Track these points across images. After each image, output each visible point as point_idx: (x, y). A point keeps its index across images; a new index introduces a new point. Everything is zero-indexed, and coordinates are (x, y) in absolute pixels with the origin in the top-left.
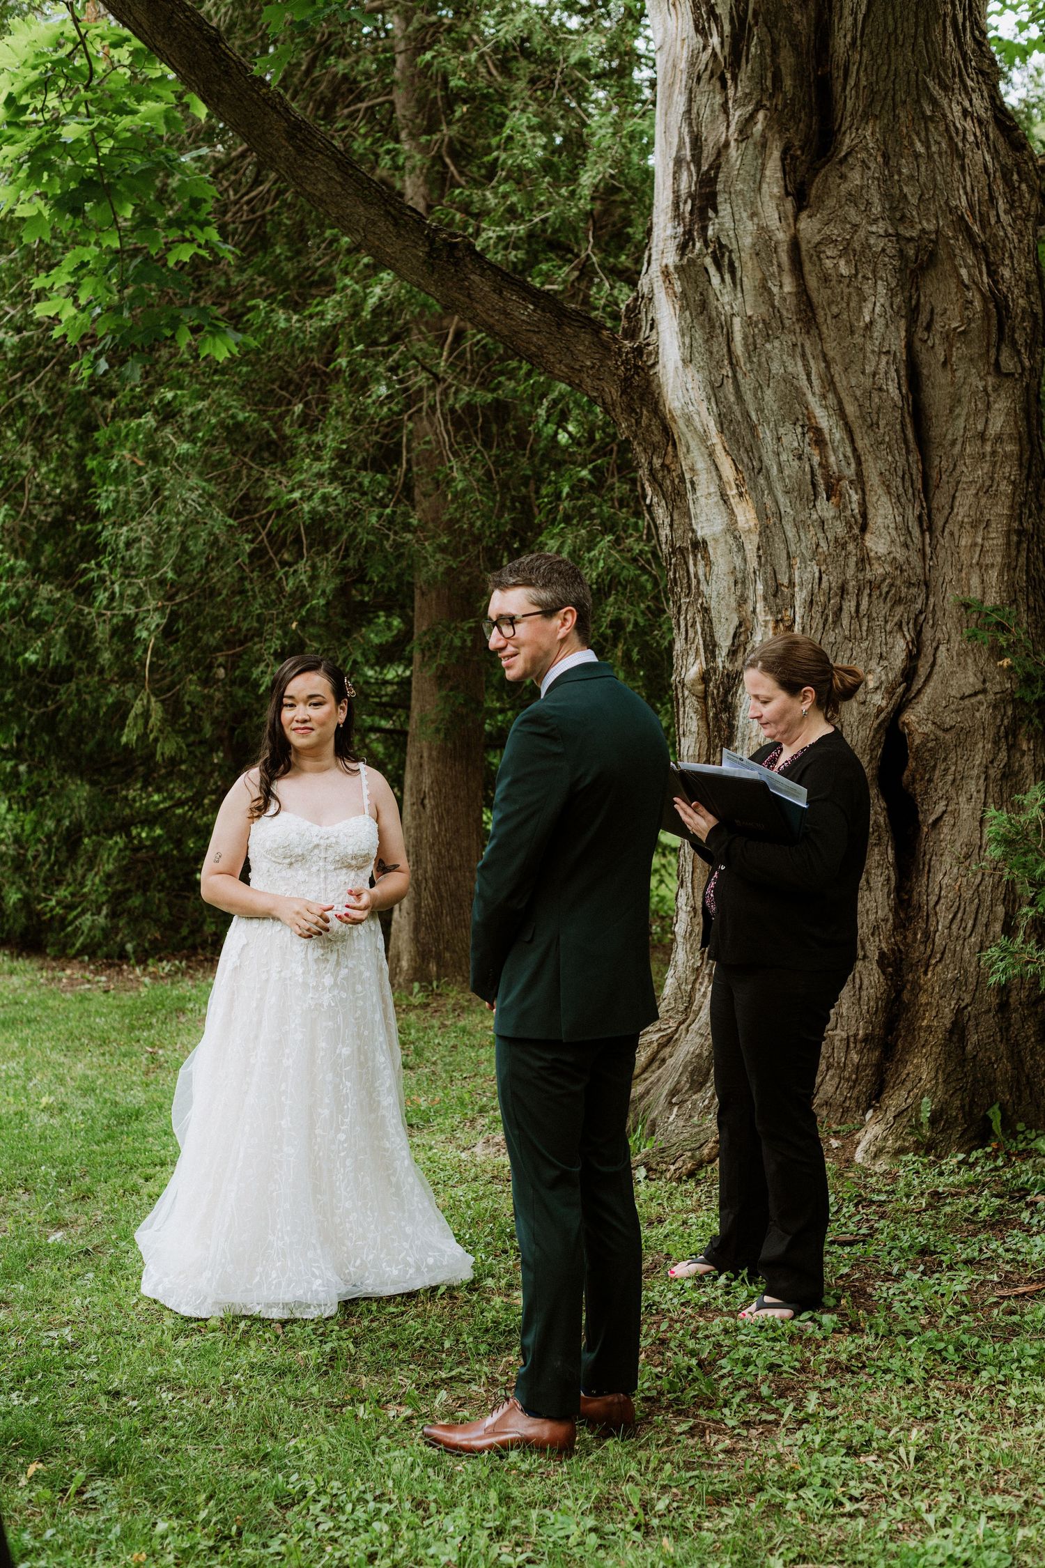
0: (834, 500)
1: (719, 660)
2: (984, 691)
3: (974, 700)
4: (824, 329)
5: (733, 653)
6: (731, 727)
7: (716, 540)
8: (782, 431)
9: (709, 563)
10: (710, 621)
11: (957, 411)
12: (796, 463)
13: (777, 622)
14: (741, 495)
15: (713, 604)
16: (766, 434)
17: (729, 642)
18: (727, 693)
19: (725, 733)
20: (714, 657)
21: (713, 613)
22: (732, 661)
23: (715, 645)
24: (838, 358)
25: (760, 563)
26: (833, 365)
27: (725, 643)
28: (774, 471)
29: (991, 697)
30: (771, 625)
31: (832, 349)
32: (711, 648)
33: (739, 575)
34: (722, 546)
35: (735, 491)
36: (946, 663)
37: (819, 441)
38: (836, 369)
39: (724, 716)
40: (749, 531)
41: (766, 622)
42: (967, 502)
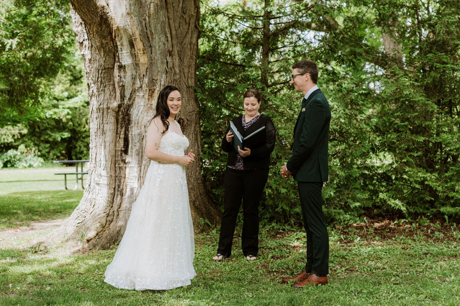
0: (171, 57)
1: (125, 102)
2: (194, 111)
3: (192, 113)
4: (169, 10)
5: (130, 99)
6: (129, 120)
7: (128, 66)
8: (161, 36)
9: (125, 72)
10: (124, 89)
11: (187, 36)
12: (163, 46)
13: (150, 90)
14: (144, 53)
15: (126, 84)
16: (156, 37)
17: (129, 96)
18: (128, 110)
19: (127, 122)
20: (124, 100)
21: (126, 87)
22: (130, 101)
23: (124, 96)
24: (172, 18)
25: (146, 73)
26: (170, 20)
27: (128, 95)
28: (157, 47)
29: (196, 112)
30: (148, 91)
31: (171, 16)
32: (123, 97)
33: (134, 76)
34: (130, 68)
35: (142, 52)
36: (185, 103)
37: (167, 41)
38: (171, 21)
39: (127, 117)
40: (145, 64)
41: (146, 90)
42: (187, 60)
